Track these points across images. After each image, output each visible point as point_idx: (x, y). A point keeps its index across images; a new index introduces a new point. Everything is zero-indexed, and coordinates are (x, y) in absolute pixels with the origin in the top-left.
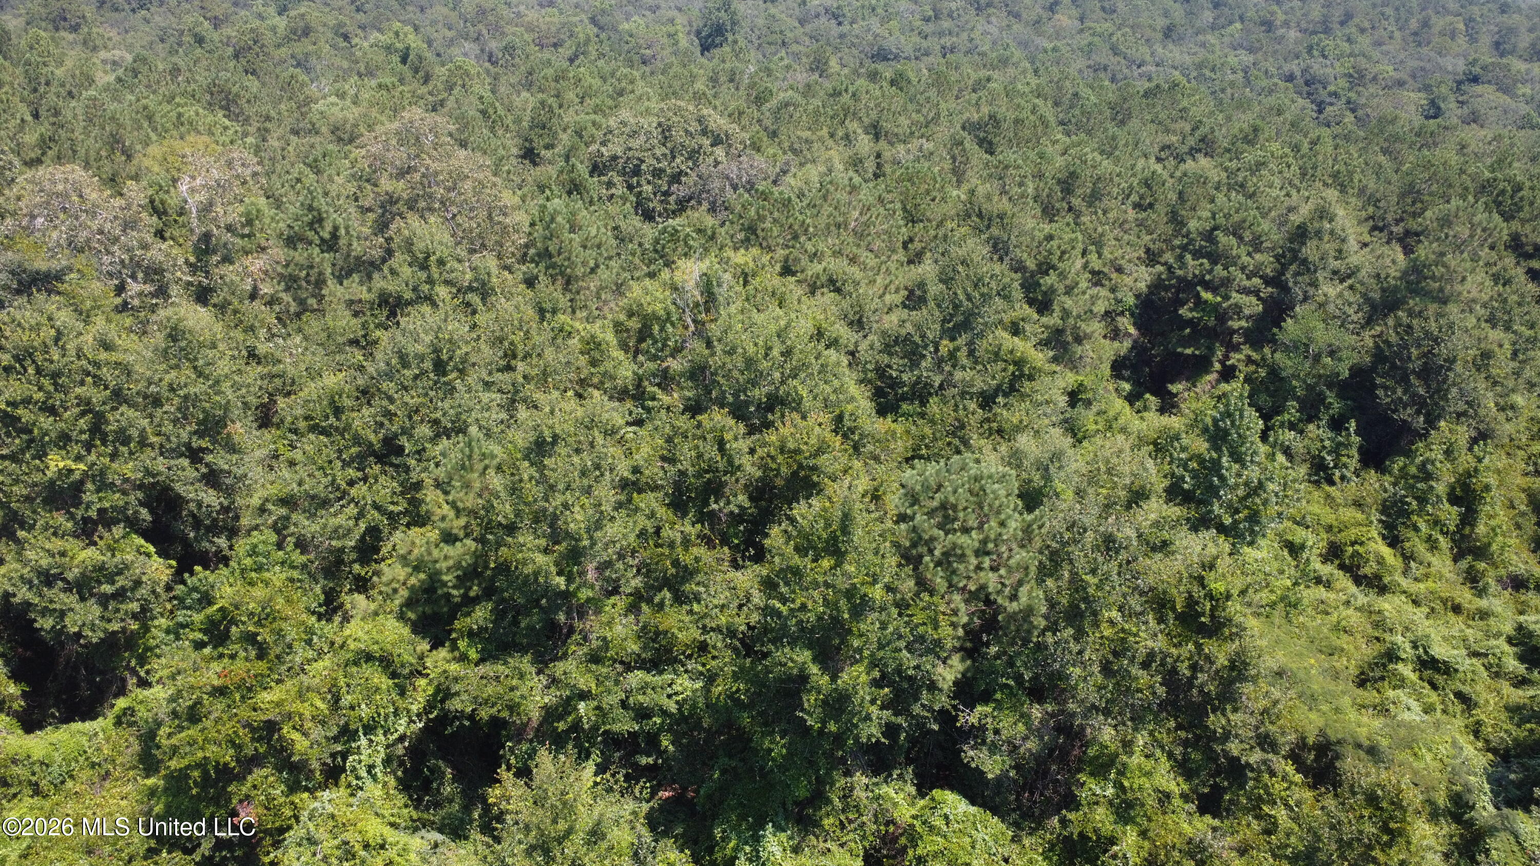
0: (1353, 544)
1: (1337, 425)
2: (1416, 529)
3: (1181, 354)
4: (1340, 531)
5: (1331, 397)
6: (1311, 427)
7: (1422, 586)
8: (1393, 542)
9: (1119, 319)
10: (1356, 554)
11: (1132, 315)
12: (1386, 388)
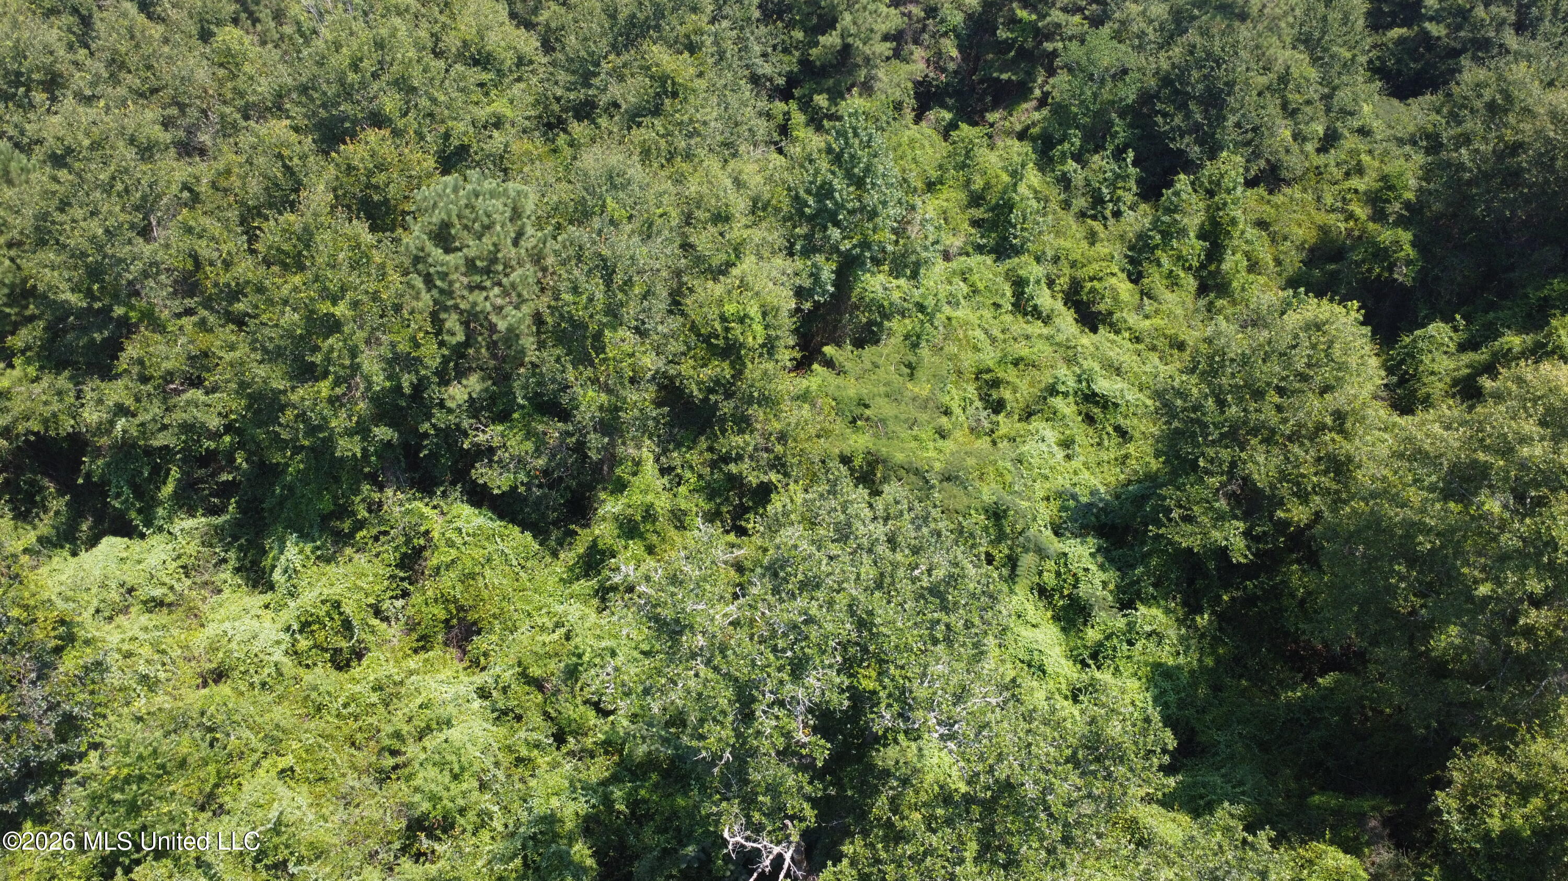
0: (1092, 279)
1: (1118, 155)
2: (1159, 265)
3: (998, 80)
4: (1084, 266)
5: (1119, 126)
6: (1096, 158)
7: (1147, 322)
8: (1135, 278)
9: (942, 40)
10: (1093, 290)
11: (957, 36)
12: (1165, 115)
